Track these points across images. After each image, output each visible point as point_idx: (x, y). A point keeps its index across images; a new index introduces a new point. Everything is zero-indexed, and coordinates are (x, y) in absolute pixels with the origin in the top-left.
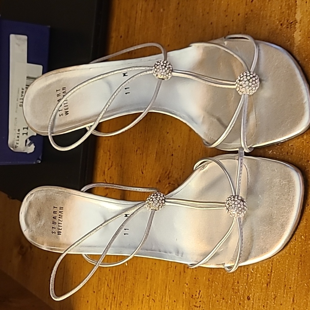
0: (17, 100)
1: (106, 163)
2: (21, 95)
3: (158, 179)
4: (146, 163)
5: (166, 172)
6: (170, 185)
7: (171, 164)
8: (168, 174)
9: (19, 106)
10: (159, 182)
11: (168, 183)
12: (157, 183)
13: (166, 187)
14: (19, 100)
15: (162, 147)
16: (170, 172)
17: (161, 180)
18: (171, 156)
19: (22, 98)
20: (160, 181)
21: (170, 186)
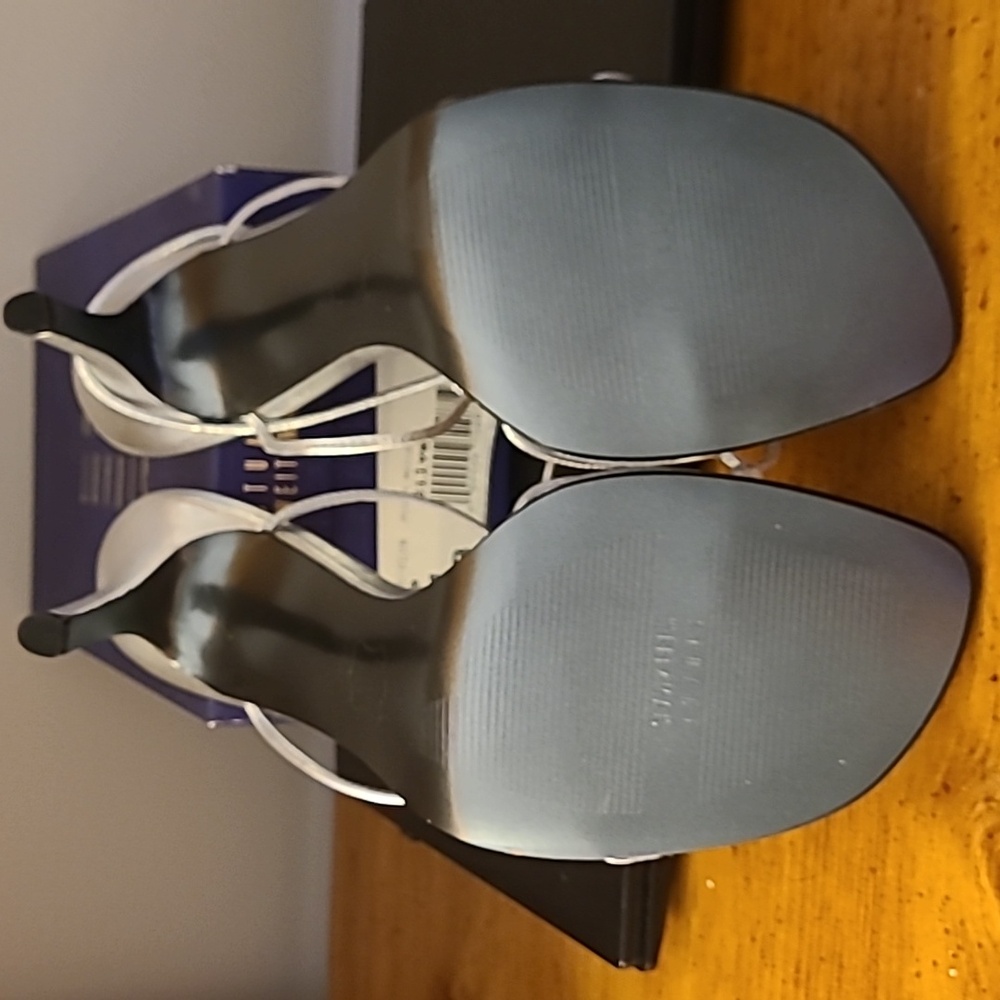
3: (939, 778)
5: (972, 751)
7: (990, 719)
8: (983, 761)
10: (943, 793)
11: (982, 796)
12: (936, 795)
13: (973, 815)
16: (988, 751)
17: (950, 783)
18: (992, 683)
20: (946, 787)
21: (990, 809)
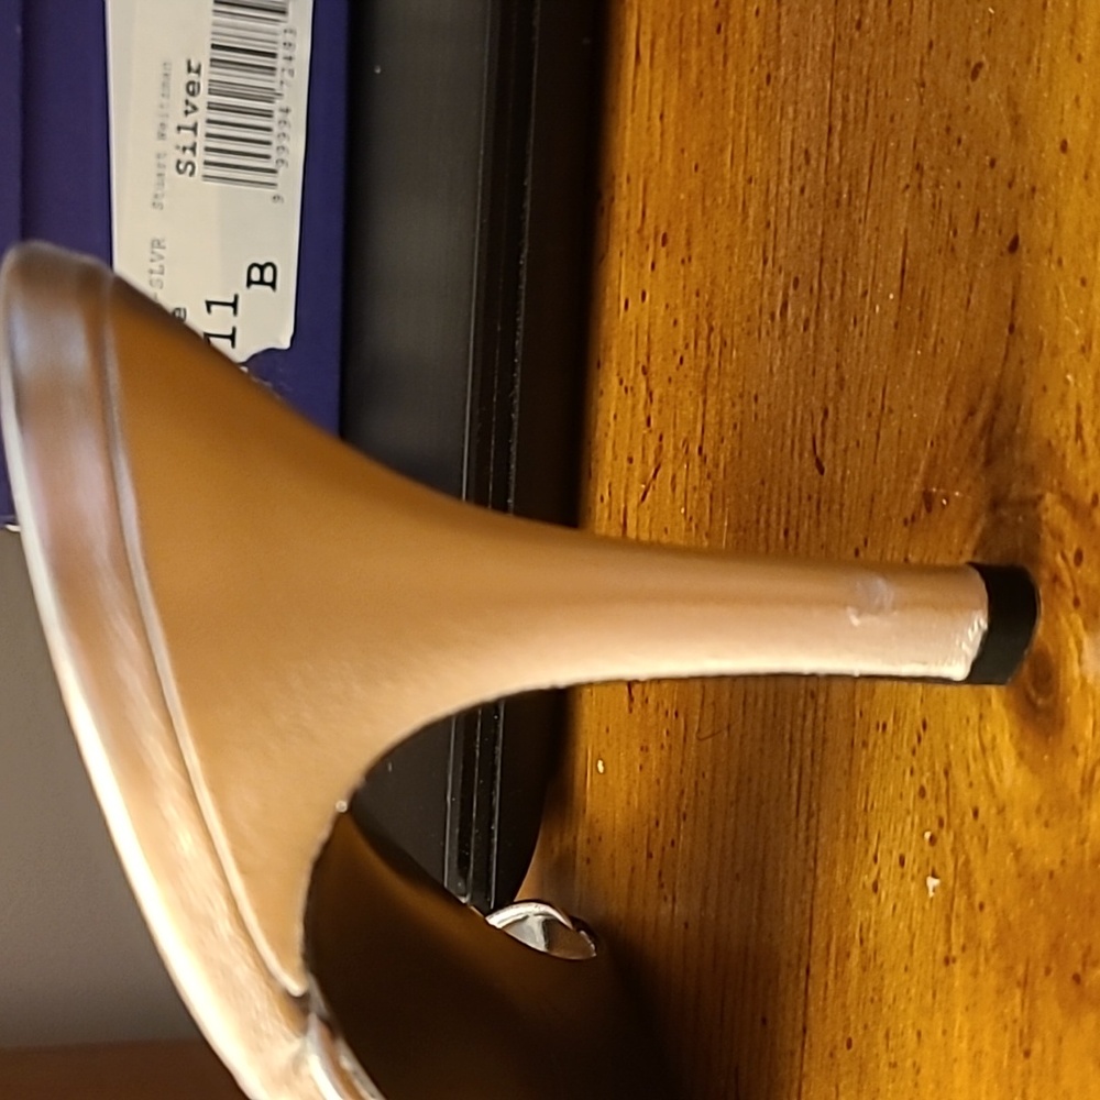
0: (162, 136)
1: (630, 460)
2: (182, 107)
3: (917, 484)
4: (841, 382)
5: (972, 411)
6: (1004, 513)
7: (1005, 331)
8: (989, 425)
9: (171, 171)
14: (171, 131)
15: (936, 206)
16: (998, 401)
17: (935, 491)
18: (1008, 258)
19: (189, 121)
20: (928, 500)
